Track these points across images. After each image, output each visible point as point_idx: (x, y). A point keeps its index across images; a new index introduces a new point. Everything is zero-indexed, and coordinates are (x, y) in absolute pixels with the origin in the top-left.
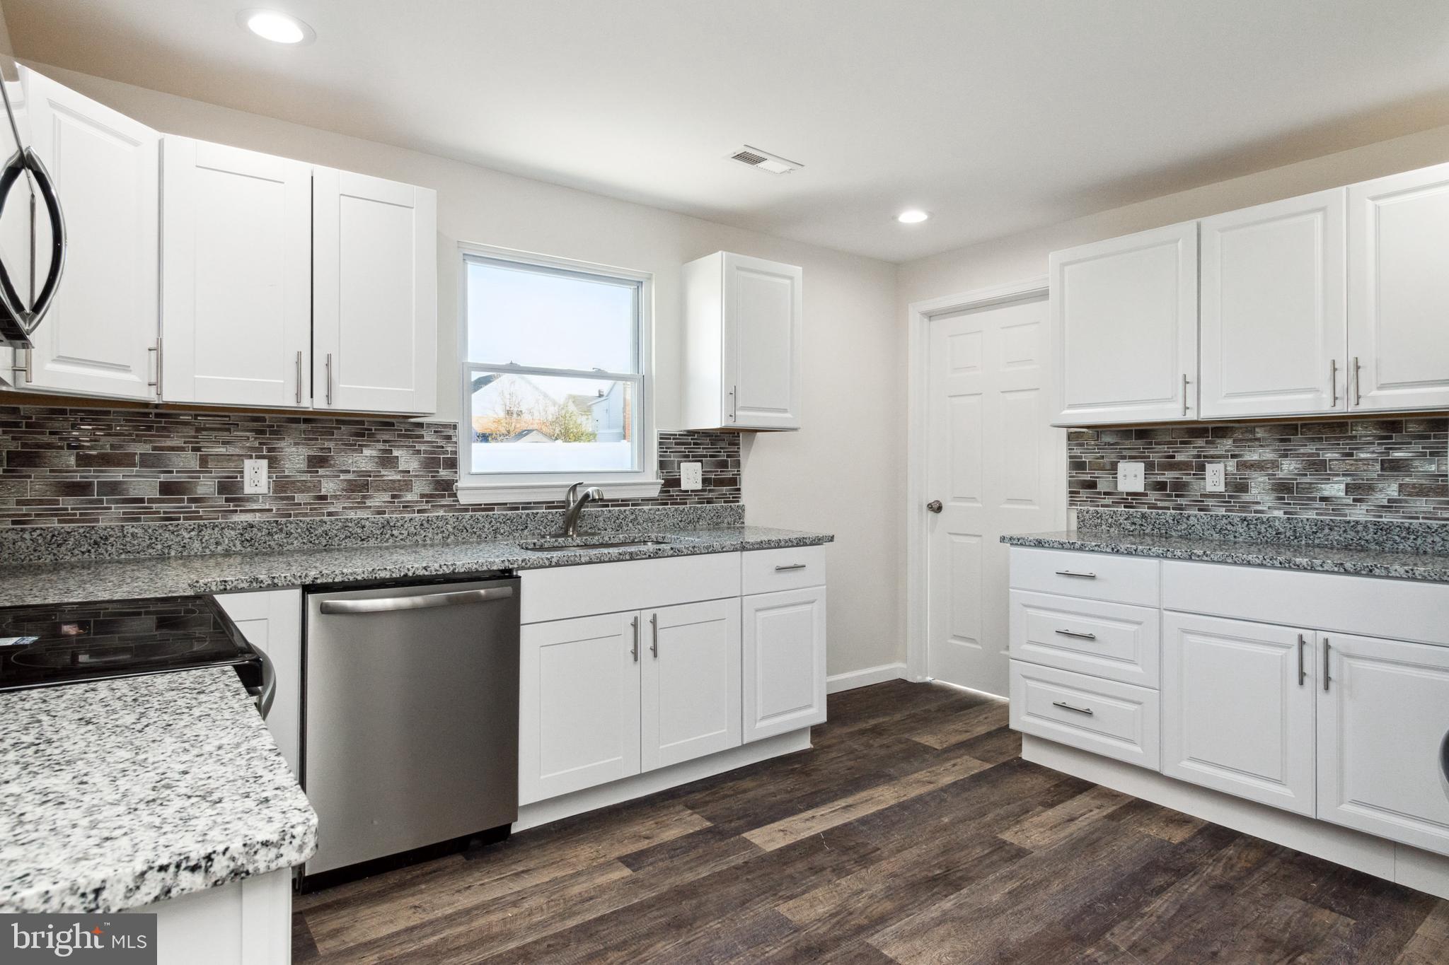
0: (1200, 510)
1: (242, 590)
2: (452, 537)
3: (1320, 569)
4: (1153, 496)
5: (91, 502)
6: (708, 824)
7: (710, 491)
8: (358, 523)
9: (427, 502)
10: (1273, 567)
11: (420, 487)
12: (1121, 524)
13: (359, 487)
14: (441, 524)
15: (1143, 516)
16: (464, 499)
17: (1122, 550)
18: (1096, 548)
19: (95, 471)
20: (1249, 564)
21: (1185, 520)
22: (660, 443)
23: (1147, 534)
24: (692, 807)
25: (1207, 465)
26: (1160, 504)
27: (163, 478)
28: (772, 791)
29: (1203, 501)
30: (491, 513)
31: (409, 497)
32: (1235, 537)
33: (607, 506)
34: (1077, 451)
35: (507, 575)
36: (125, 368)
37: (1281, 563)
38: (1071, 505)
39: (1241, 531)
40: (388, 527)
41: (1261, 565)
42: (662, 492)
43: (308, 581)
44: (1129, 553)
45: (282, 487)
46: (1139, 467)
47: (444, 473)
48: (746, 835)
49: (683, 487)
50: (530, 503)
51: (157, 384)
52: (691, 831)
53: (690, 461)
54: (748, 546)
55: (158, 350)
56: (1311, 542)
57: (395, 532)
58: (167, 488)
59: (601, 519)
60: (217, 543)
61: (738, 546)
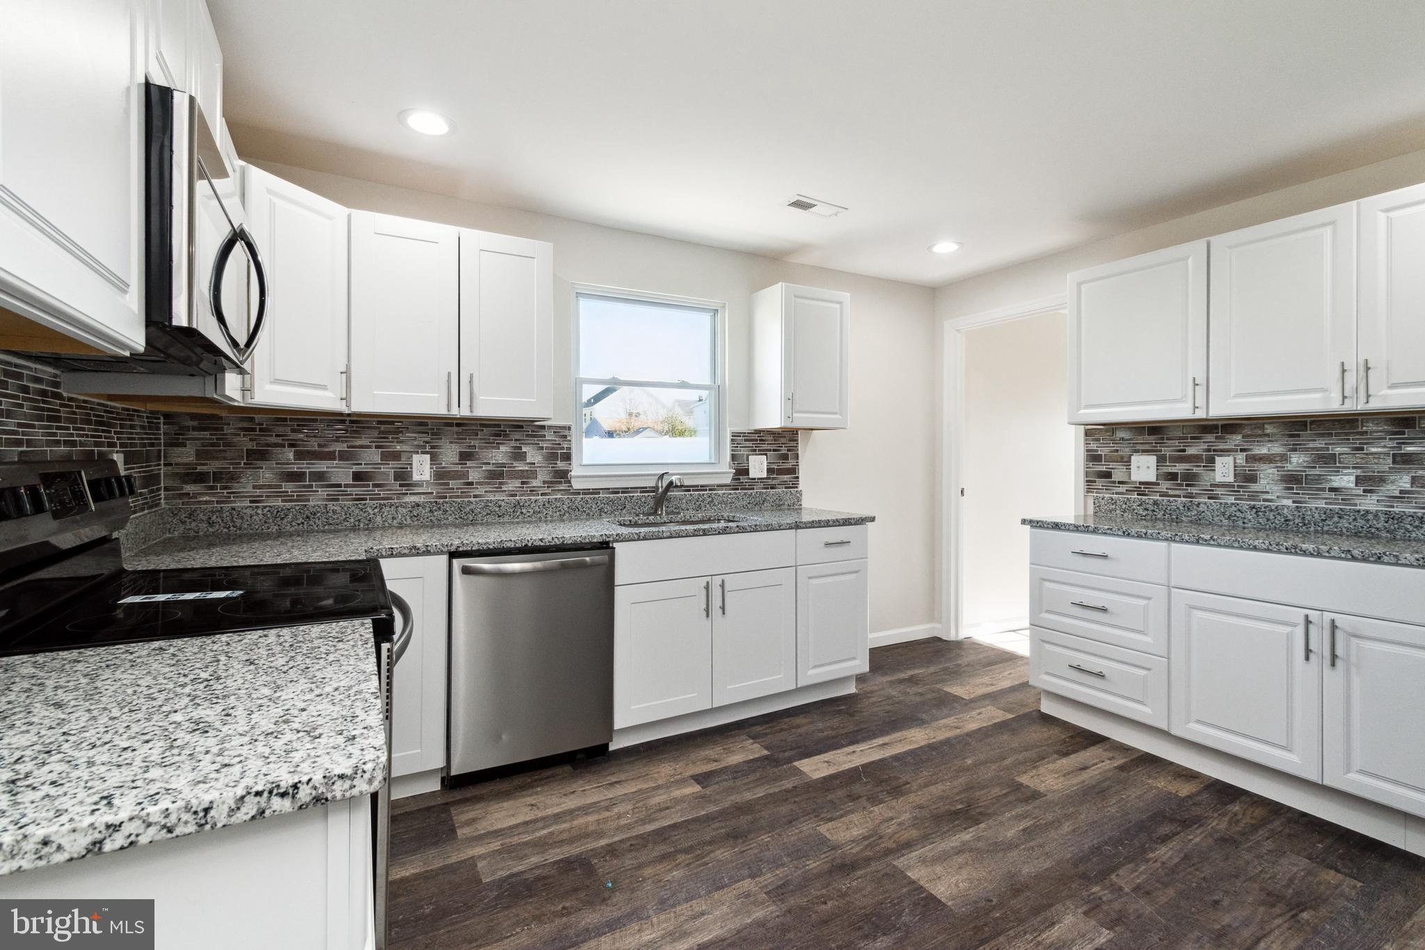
0: (1209, 498)
1: (404, 555)
2: (567, 515)
3: (1327, 555)
4: (1164, 486)
5: (305, 486)
6: (766, 752)
7: (773, 479)
8: (496, 503)
9: (548, 487)
10: (1279, 552)
11: (542, 476)
12: (1134, 510)
13: (496, 476)
14: (558, 504)
15: (1156, 503)
16: (577, 485)
17: (1133, 533)
18: (1109, 531)
19: (307, 464)
20: (1255, 548)
21: (1195, 507)
22: (732, 440)
23: (1159, 519)
24: (754, 737)
25: (1217, 458)
26: (1171, 492)
27: (355, 468)
28: (820, 728)
29: (1212, 490)
30: (597, 496)
31: (535, 483)
32: (1244, 523)
33: (689, 491)
34: (1093, 446)
35: (605, 546)
36: (324, 387)
37: (1287, 549)
38: (1088, 492)
39: (1250, 517)
40: (518, 507)
41: (1268, 550)
42: (733, 479)
43: (453, 549)
44: (1139, 536)
45: (441, 475)
46: (1151, 460)
47: (561, 465)
48: (796, 764)
49: (751, 476)
50: (628, 488)
51: (346, 399)
52: (752, 758)
53: (756, 455)
54: (801, 525)
55: (347, 373)
56: (1319, 529)
57: (524, 511)
58: (358, 476)
59: (684, 501)
60: (393, 518)
61: (793, 525)
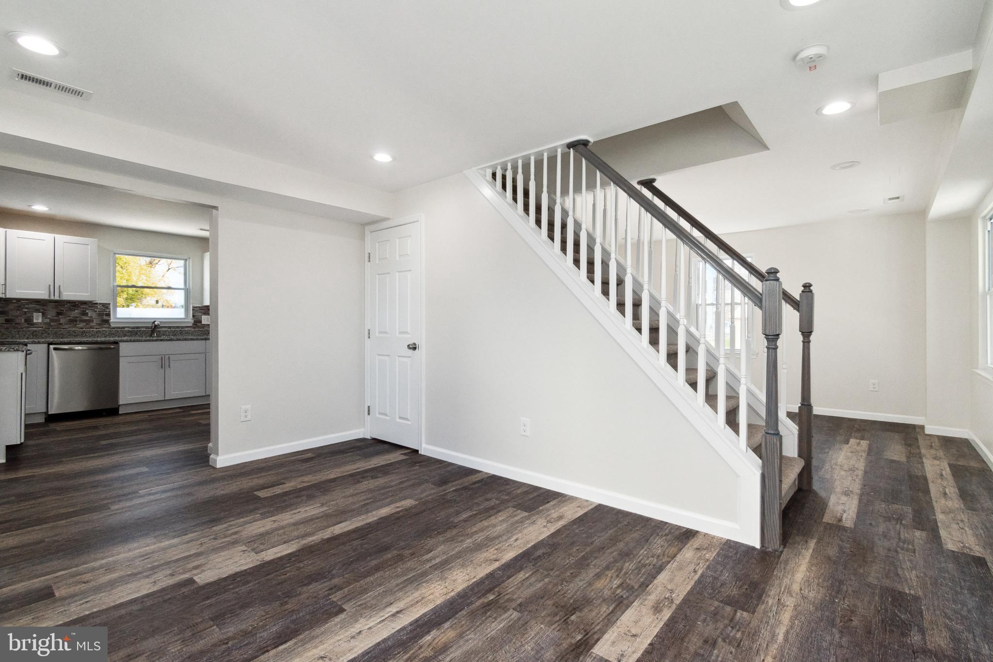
2: (108, 336)
8: (73, 331)
9: (99, 326)
11: (96, 321)
13: (73, 321)
14: (104, 332)
16: (113, 325)
22: (193, 310)
27: (6, 317)
30: (122, 329)
31: (92, 324)
35: (116, 343)
40: (84, 333)
42: (193, 324)
43: (49, 342)
45: (47, 321)
47: (105, 318)
49: (203, 323)
50: (139, 327)
51: (4, 293)
53: (206, 315)
55: (5, 285)
57: (87, 334)
58: (7, 320)
59: (167, 332)
60: (24, 336)
61: (203, 339)
